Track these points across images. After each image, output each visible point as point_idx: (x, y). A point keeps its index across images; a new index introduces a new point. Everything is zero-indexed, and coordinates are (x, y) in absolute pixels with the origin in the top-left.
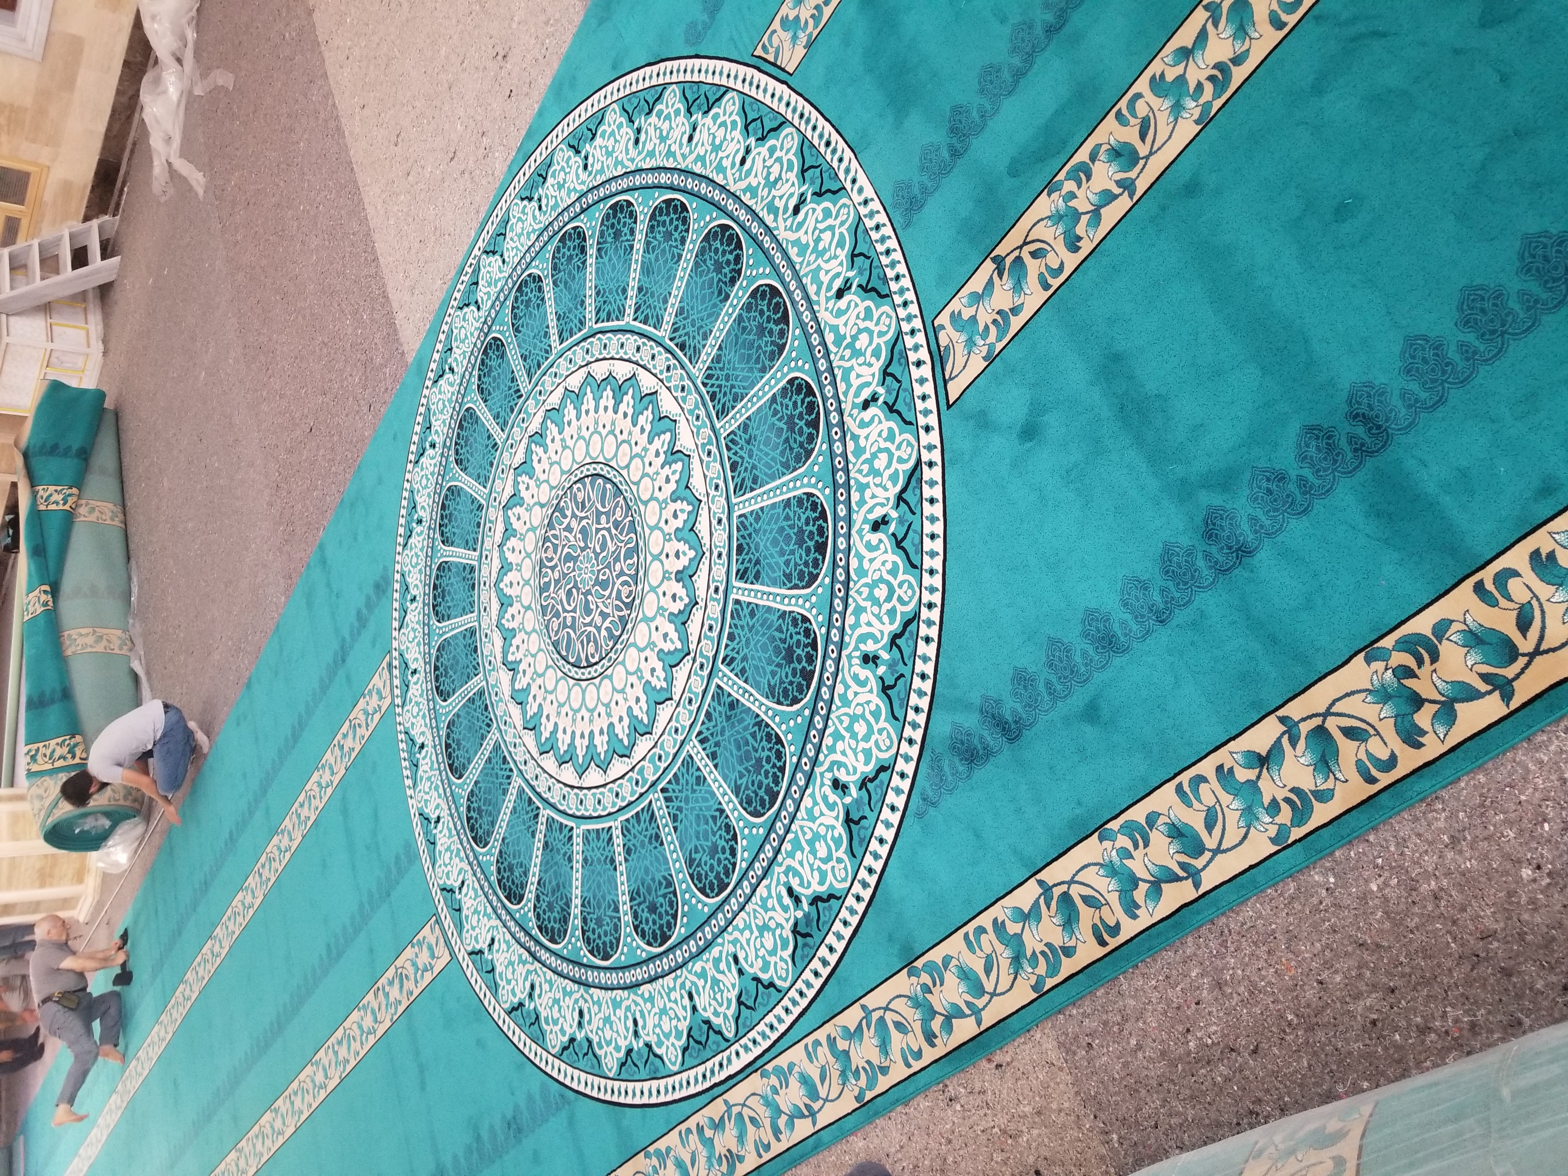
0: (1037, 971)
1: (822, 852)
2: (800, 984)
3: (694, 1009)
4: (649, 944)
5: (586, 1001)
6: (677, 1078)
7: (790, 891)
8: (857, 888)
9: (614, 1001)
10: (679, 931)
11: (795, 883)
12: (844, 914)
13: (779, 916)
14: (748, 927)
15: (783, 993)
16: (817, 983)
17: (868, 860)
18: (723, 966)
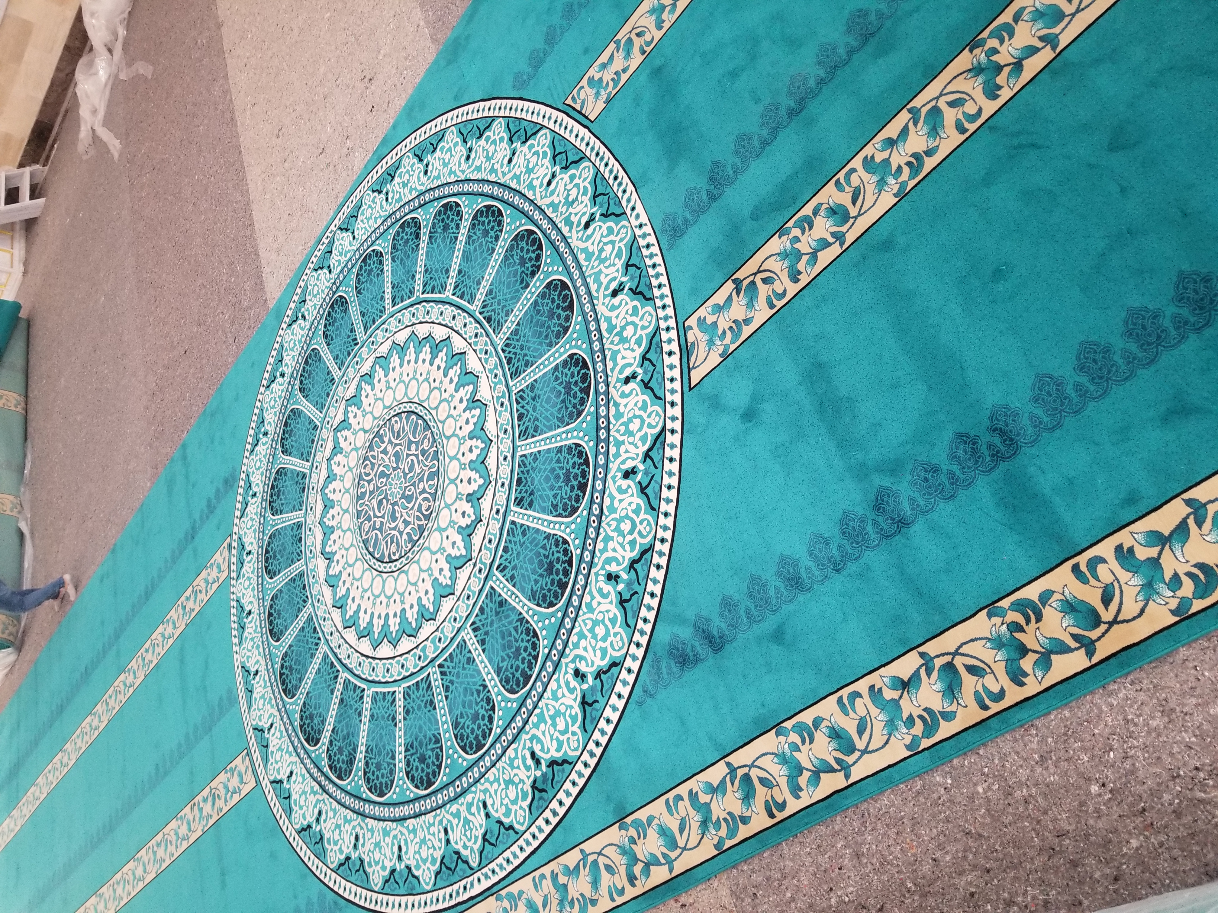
0: (719, 834)
1: (561, 726)
2: (533, 829)
3: (448, 841)
4: (417, 787)
5: (362, 828)
6: (429, 895)
7: (533, 755)
8: (586, 757)
9: (384, 830)
10: (442, 779)
11: (537, 749)
12: (574, 776)
13: (522, 774)
14: (497, 780)
15: (519, 835)
16: (548, 829)
17: (597, 735)
18: (474, 809)
